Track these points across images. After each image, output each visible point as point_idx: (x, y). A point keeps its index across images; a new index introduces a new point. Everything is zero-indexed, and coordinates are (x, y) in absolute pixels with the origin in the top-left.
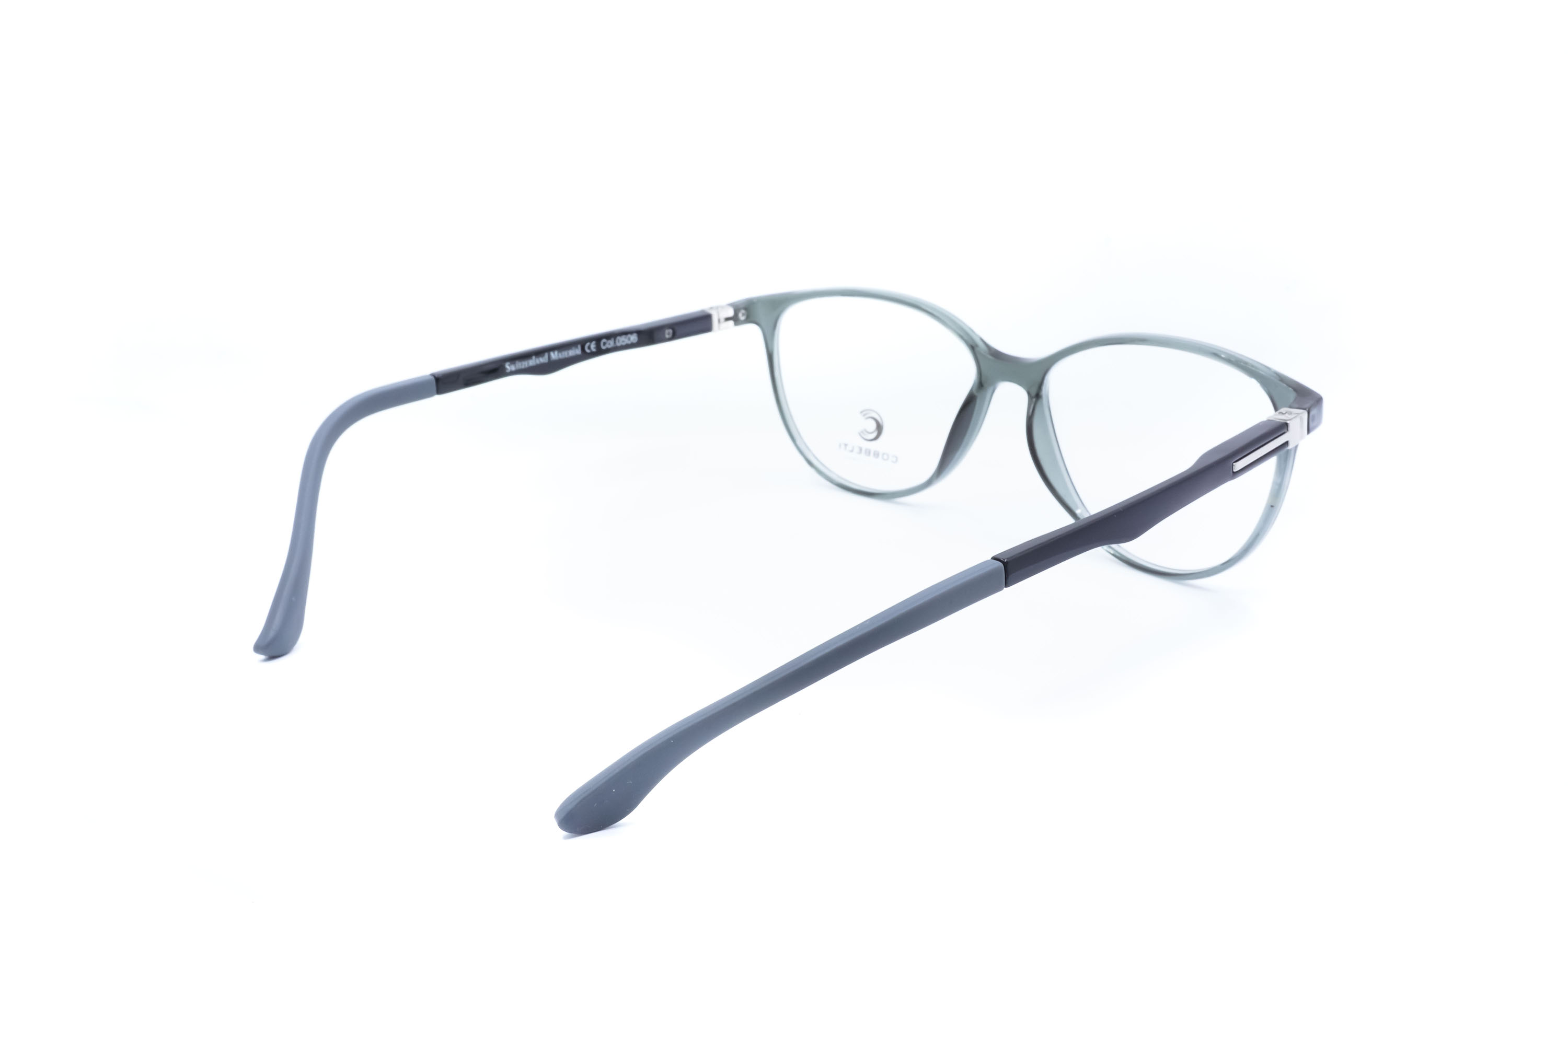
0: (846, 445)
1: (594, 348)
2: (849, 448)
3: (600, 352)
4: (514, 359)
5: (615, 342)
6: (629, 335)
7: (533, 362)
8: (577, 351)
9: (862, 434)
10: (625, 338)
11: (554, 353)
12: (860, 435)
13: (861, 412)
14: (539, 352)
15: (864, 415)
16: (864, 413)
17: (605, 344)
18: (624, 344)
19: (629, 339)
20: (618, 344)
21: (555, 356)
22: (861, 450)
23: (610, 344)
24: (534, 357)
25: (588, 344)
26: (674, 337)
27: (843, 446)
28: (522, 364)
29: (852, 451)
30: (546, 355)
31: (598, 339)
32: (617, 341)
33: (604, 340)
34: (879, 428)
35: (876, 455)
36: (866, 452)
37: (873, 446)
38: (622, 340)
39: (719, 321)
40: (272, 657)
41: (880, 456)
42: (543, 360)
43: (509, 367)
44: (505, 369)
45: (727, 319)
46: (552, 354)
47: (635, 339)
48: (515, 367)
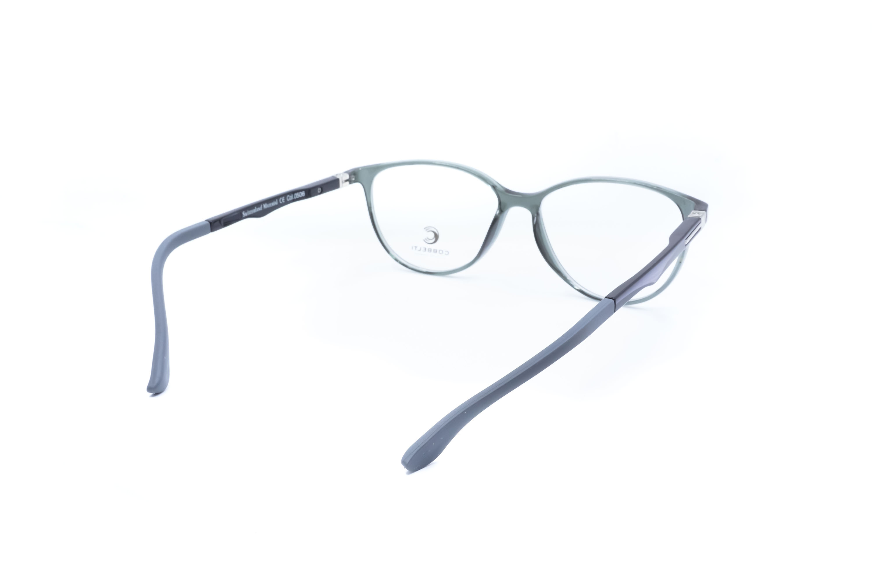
0: (416, 247)
1: (283, 201)
2: (418, 248)
3: (286, 203)
4: (245, 209)
5: (293, 197)
6: (301, 192)
7: (255, 210)
8: (275, 203)
9: (426, 241)
10: (299, 194)
11: (265, 205)
12: (424, 240)
13: (425, 228)
14: (258, 204)
15: (427, 230)
16: (426, 229)
17: (289, 198)
18: (298, 197)
19: (301, 194)
20: (295, 198)
21: (265, 206)
22: (425, 249)
23: (291, 198)
24: (255, 208)
25: (281, 199)
26: (322, 192)
27: (414, 248)
28: (250, 212)
29: (420, 250)
30: (261, 206)
31: (285, 195)
32: (294, 196)
33: (288, 196)
34: (436, 236)
35: (435, 251)
36: (428, 250)
37: (433, 246)
38: (297, 195)
39: (342, 182)
40: (156, 394)
41: (438, 251)
42: (260, 209)
43: (244, 214)
44: (242, 215)
45: (346, 181)
46: (264, 205)
47: (303, 194)
48: (247, 214)
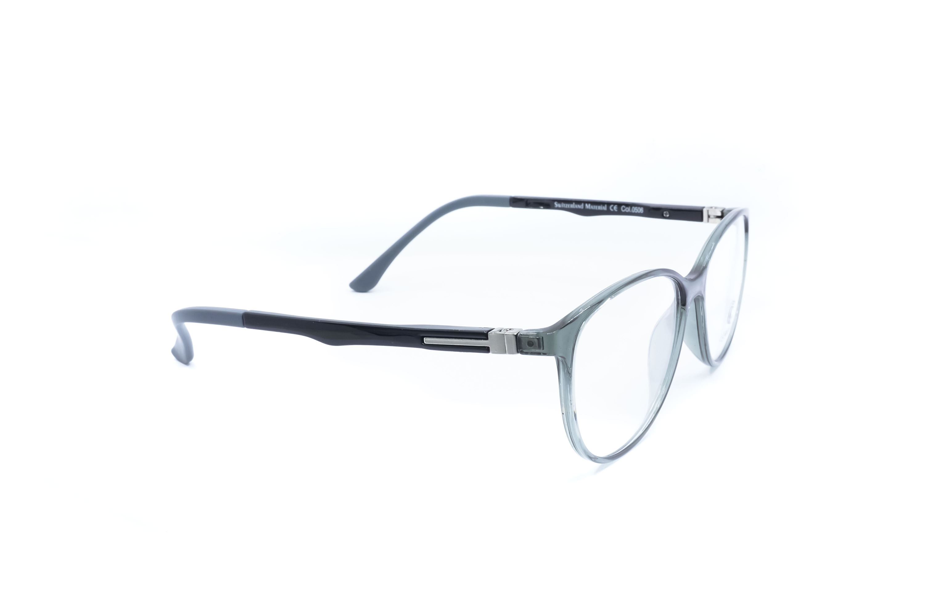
1: (616, 209)
3: (619, 213)
4: (560, 201)
6: (639, 208)
7: (573, 206)
8: (605, 208)
10: (637, 208)
11: (588, 205)
14: (578, 202)
17: (624, 209)
18: (636, 212)
19: (639, 210)
20: (633, 212)
21: (588, 206)
23: (628, 210)
24: (574, 204)
25: (612, 206)
26: (670, 217)
28: (565, 205)
30: (583, 205)
31: (619, 205)
32: (632, 209)
33: (624, 207)
38: (635, 210)
39: (709, 217)
42: (581, 207)
43: (557, 205)
44: (554, 205)
46: (586, 205)
47: (642, 211)
48: (561, 206)
